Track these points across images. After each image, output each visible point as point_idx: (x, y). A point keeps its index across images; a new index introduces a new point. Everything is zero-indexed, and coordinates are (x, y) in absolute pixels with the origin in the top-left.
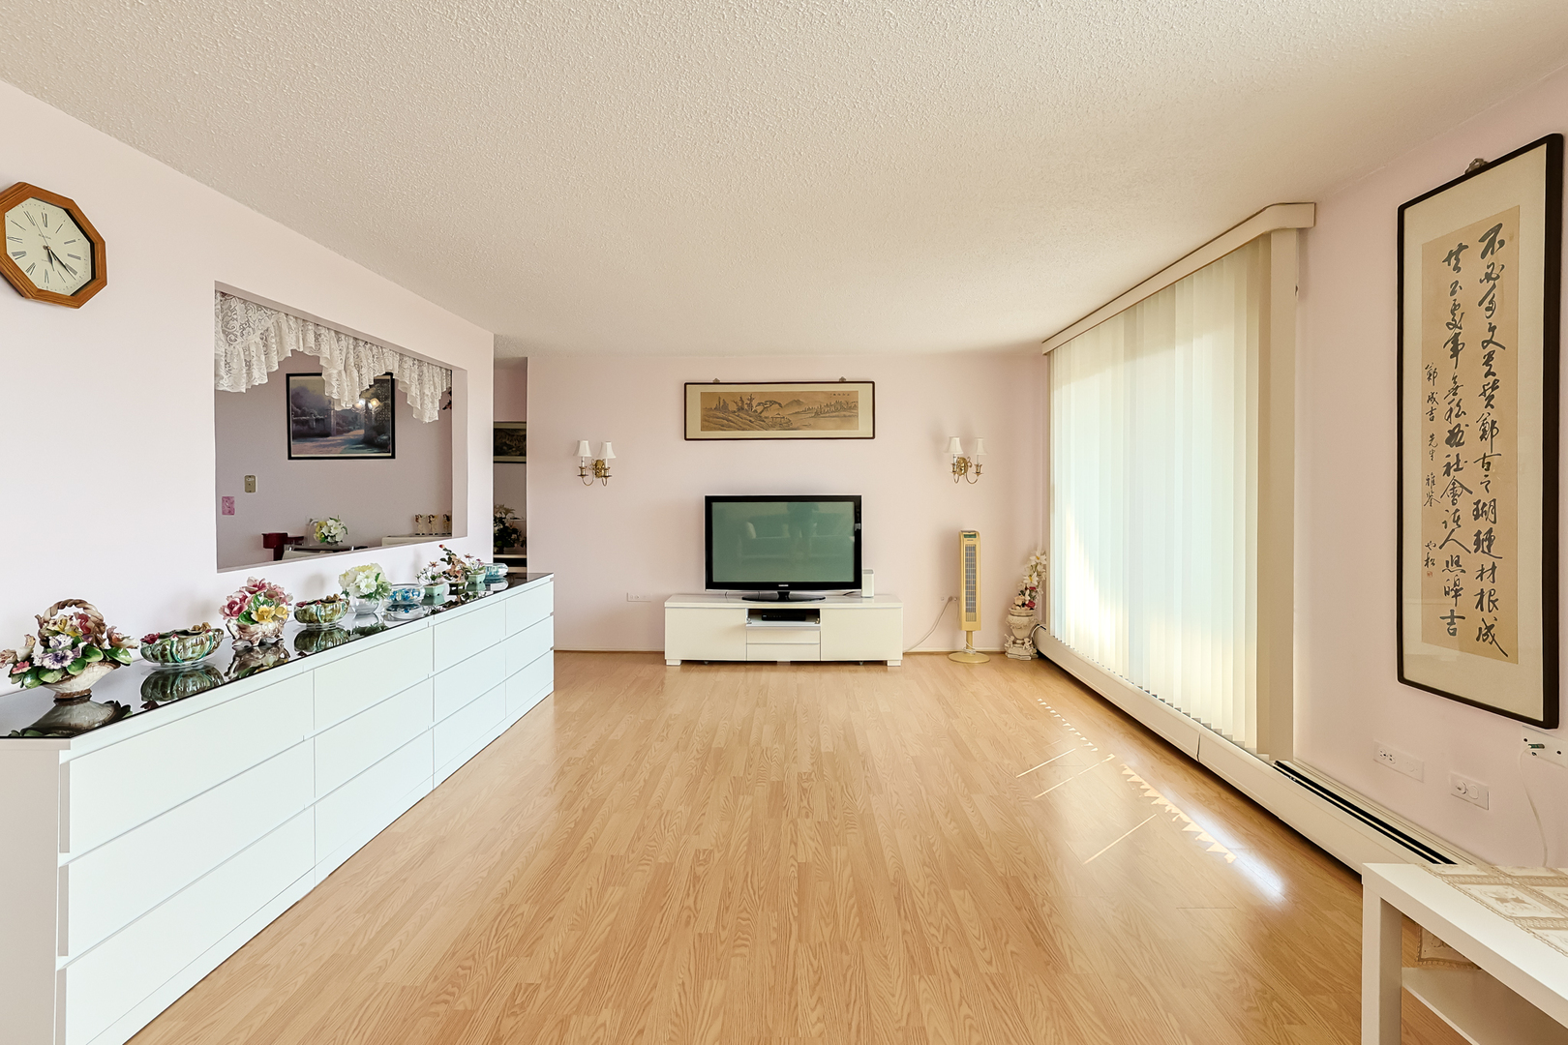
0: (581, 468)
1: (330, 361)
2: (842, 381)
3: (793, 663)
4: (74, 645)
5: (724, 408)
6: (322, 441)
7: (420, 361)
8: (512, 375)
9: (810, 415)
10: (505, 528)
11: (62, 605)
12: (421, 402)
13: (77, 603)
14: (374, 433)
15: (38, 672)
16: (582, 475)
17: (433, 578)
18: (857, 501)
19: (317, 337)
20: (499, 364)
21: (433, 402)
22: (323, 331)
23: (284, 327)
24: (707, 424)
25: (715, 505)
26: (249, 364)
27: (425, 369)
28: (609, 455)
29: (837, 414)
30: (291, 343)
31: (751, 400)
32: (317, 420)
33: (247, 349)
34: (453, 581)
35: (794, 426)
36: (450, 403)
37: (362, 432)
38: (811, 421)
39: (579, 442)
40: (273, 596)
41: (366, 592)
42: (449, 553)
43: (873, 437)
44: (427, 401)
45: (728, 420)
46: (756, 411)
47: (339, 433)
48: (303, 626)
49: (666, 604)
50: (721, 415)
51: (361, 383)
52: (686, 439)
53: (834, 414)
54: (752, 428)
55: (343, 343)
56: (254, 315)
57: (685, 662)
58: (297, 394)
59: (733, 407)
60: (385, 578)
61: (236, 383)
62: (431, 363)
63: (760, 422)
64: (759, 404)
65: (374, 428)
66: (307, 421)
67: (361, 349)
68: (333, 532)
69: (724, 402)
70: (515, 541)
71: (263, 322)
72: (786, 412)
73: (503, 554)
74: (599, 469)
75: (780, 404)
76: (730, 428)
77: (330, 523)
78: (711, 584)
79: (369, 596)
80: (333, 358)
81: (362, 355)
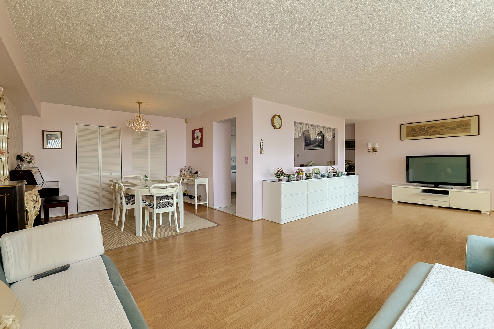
0: (369, 150)
1: (310, 131)
2: (464, 117)
3: (439, 207)
4: (280, 173)
5: (415, 130)
6: (310, 146)
7: (328, 128)
8: (350, 127)
9: (449, 129)
10: (350, 165)
11: (279, 168)
12: (328, 137)
13: (281, 168)
14: (320, 144)
15: (277, 176)
16: (369, 151)
17: (329, 172)
18: (468, 157)
19: (308, 127)
20: (346, 126)
21: (330, 136)
22: (309, 126)
23: (303, 126)
24: (408, 135)
25: (410, 159)
26: (298, 133)
27: (329, 130)
28: (377, 146)
29: (461, 128)
30: (304, 129)
31: (424, 127)
32: (309, 142)
33: (298, 131)
34: (334, 173)
35: (442, 133)
36: (334, 136)
37: (317, 144)
38: (449, 131)
39: (368, 143)
40: (302, 171)
41: (316, 173)
42: (333, 168)
43: (479, 134)
44: (329, 136)
45: (416, 134)
46: (426, 130)
47: (313, 144)
48: (306, 177)
49: (393, 186)
50: (413, 132)
51: (316, 134)
52: (401, 140)
53: (460, 128)
54: (425, 135)
55: (313, 127)
56: (299, 125)
57: (399, 202)
58: (306, 137)
59: (417, 130)
60: (320, 170)
61: (297, 137)
62: (330, 128)
63: (428, 133)
64: (427, 128)
65: (319, 143)
66: (307, 142)
67: (316, 128)
68: (312, 164)
69: (414, 128)
70: (353, 168)
71: (300, 126)
72: (438, 130)
73: (350, 172)
74: (374, 150)
75: (436, 127)
76: (417, 136)
77: (311, 162)
78: (408, 181)
79: (316, 174)
80: (311, 130)
81: (316, 129)
